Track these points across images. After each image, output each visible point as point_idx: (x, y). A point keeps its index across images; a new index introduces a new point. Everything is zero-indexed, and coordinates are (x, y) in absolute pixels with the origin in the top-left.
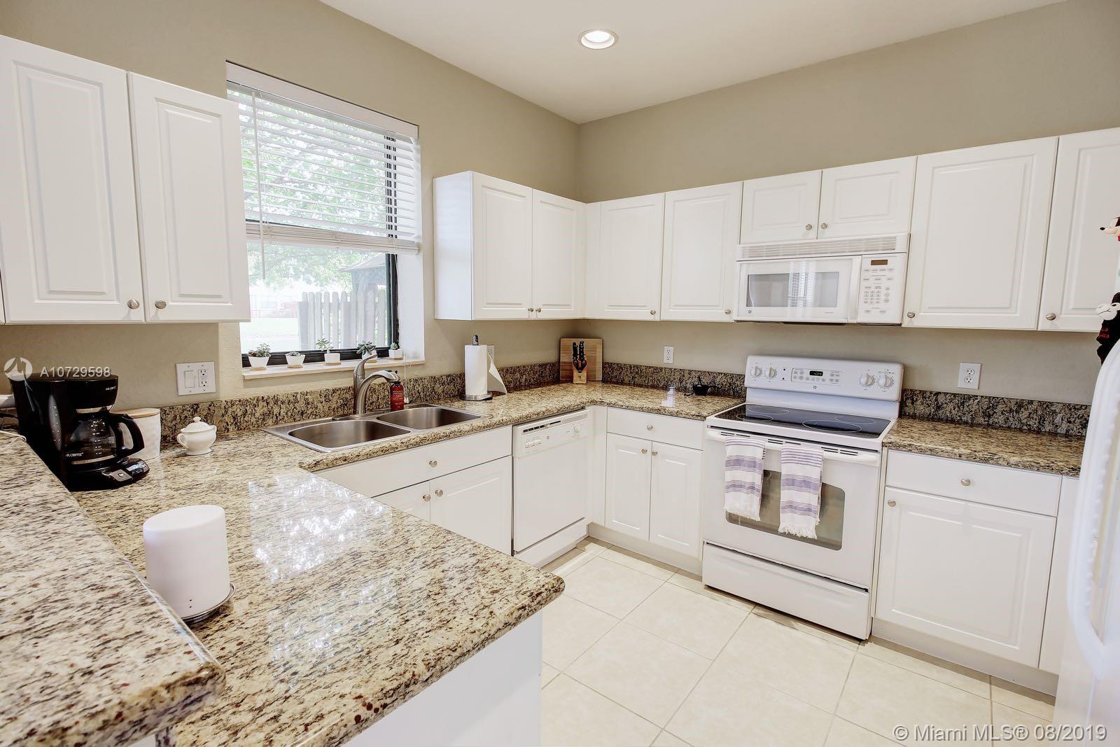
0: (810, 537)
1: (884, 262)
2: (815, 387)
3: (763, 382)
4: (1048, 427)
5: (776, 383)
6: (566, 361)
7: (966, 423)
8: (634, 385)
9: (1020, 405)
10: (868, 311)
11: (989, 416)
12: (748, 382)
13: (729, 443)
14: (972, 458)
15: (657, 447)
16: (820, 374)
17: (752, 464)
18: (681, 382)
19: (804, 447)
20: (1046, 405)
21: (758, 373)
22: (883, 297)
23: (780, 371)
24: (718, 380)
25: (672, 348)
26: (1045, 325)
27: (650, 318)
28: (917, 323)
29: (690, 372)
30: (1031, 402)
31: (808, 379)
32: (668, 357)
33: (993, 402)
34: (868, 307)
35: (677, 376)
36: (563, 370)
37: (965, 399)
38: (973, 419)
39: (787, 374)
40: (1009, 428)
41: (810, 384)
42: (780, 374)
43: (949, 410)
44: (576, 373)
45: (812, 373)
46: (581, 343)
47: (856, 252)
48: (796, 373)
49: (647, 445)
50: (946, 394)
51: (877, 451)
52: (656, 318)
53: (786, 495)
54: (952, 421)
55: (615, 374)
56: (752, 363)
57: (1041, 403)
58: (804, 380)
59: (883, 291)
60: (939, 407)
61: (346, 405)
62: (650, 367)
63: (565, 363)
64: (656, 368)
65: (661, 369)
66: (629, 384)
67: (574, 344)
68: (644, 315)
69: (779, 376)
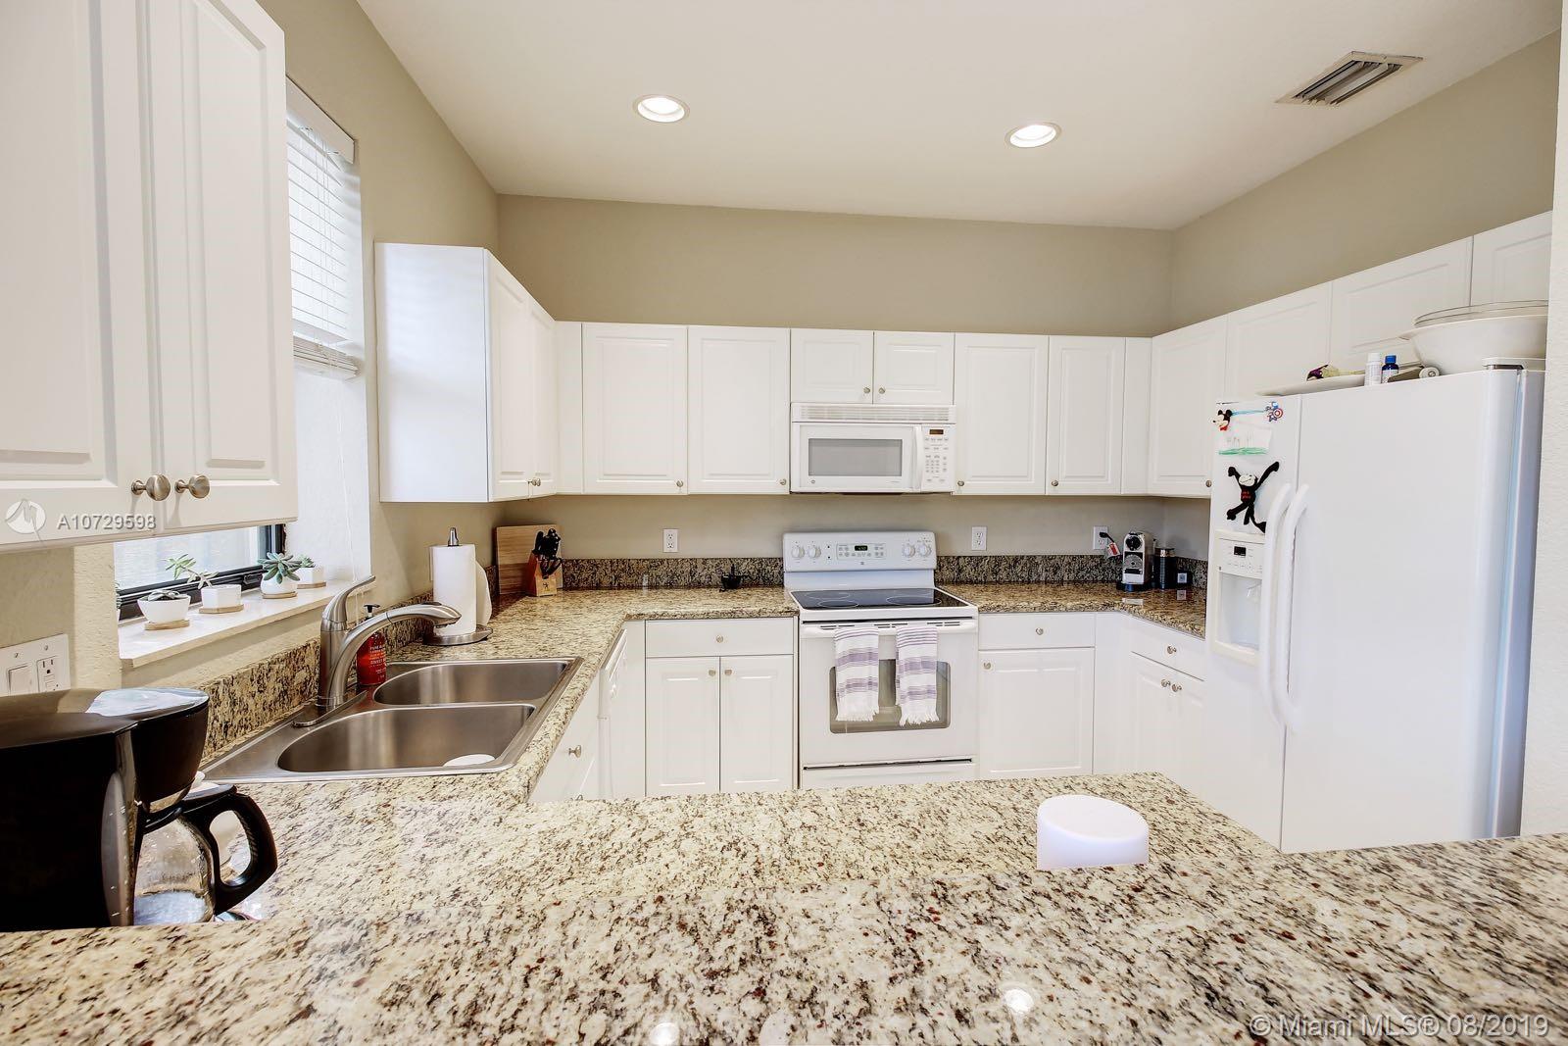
0: (933, 720)
1: (940, 432)
2: (862, 563)
3: (807, 564)
4: (1034, 578)
5: (822, 564)
6: (507, 562)
7: (981, 582)
8: (620, 587)
9: (1016, 560)
10: (929, 480)
11: (996, 574)
12: (789, 565)
13: (840, 637)
14: (1043, 609)
15: (727, 663)
16: (865, 548)
17: (870, 656)
18: (692, 577)
19: (912, 626)
20: (1031, 558)
21: (802, 553)
22: (941, 467)
23: (824, 549)
24: (743, 567)
25: (675, 532)
26: (1050, 491)
27: (675, 491)
28: (965, 491)
29: (705, 561)
30: (1022, 557)
31: (853, 555)
32: (671, 544)
33: (998, 560)
34: (929, 476)
35: (687, 568)
36: (503, 578)
37: (978, 560)
38: (985, 577)
39: (832, 552)
40: (1010, 582)
41: (856, 561)
42: (825, 552)
43: (969, 572)
44: (539, 580)
45: (857, 548)
46: (550, 532)
47: (916, 421)
48: (840, 549)
49: (714, 664)
50: (965, 557)
51: (971, 618)
52: (684, 491)
53: (905, 681)
54: (971, 582)
55: (585, 575)
56: (791, 542)
57: (1029, 557)
58: (850, 557)
59: (941, 461)
60: (960, 571)
61: (286, 691)
62: (644, 560)
63: (506, 566)
64: (654, 561)
65: (662, 561)
66: (611, 588)
67: (540, 534)
68: (667, 488)
69: (824, 555)
